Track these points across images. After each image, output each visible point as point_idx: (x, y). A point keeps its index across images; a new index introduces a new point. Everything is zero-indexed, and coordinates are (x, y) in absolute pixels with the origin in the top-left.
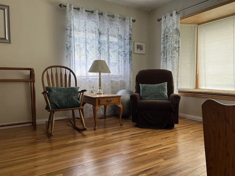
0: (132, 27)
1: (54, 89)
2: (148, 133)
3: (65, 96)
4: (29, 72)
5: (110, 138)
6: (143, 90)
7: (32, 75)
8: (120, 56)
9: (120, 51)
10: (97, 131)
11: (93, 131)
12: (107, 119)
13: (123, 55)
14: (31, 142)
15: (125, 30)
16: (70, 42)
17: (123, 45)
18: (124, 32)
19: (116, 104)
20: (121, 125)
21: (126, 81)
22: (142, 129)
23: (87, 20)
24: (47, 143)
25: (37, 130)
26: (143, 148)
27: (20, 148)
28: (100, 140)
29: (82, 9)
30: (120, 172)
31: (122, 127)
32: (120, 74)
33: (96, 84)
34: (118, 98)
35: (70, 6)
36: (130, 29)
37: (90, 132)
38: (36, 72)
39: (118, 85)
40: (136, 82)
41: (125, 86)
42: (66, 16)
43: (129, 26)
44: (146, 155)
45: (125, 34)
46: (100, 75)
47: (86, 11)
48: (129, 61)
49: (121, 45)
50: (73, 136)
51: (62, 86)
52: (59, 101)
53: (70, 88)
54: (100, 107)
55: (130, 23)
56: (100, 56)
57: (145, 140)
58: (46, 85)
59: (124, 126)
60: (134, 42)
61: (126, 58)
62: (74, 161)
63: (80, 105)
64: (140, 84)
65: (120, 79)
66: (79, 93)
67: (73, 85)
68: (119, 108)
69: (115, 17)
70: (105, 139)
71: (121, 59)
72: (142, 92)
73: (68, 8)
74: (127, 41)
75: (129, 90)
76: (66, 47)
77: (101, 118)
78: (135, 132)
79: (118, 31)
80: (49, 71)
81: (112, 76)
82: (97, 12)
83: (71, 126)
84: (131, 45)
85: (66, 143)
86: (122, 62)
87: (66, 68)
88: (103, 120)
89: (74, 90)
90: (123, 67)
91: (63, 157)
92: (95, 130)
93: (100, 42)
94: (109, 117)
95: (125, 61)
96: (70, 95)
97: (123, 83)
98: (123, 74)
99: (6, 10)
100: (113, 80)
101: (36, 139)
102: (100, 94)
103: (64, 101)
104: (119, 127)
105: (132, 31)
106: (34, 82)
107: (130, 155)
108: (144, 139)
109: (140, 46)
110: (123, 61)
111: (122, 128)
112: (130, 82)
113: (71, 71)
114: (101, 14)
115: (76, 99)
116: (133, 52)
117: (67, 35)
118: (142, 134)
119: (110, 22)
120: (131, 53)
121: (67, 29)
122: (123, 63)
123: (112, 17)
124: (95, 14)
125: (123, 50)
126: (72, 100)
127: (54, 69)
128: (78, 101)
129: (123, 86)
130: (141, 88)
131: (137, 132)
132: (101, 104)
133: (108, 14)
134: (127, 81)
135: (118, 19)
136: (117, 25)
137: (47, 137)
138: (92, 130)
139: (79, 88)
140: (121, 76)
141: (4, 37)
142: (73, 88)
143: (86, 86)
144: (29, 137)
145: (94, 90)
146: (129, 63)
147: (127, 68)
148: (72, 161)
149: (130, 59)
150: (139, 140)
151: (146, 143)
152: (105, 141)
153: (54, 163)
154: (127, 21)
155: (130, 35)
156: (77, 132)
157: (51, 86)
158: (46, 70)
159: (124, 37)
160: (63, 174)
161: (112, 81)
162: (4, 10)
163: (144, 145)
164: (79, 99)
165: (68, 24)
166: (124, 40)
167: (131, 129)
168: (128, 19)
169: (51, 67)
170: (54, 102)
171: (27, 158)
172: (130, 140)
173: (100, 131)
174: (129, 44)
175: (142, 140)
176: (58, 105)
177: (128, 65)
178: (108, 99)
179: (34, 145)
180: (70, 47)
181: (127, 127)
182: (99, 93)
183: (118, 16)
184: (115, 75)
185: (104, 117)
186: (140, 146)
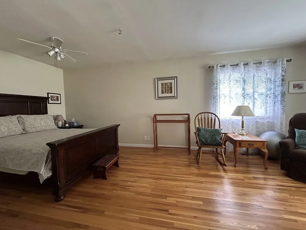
0: (286, 68)
1: (203, 130)
2: (303, 190)
3: (210, 136)
4: (187, 116)
5: (251, 181)
6: (299, 137)
7: (189, 119)
8: (268, 98)
9: (268, 94)
10: (237, 168)
11: (233, 168)
12: (250, 157)
13: (272, 97)
14: (186, 164)
15: (276, 73)
16: (216, 93)
17: (272, 87)
18: (274, 75)
19: (260, 148)
20: (266, 169)
21: (276, 121)
22: (295, 182)
23: (231, 72)
24: (196, 168)
25: (191, 154)
26: (293, 209)
27: (179, 167)
28: (239, 180)
29: (227, 65)
30: (255, 227)
31: (266, 171)
32: (268, 115)
33: (239, 125)
34: (262, 143)
35: (217, 65)
36: (282, 71)
37: (230, 168)
38: (191, 117)
39: (264, 125)
40: (289, 126)
41: (274, 127)
42: (214, 74)
43: (282, 67)
44: (296, 221)
45: (275, 76)
46: (243, 118)
47: (231, 65)
48: (281, 102)
49: (270, 87)
50: (215, 167)
51: (208, 127)
52: (205, 138)
53: (214, 130)
54: (241, 148)
55: (283, 64)
56: (244, 100)
57: (297, 199)
58: (197, 126)
59: (269, 171)
60: (289, 82)
61: (276, 99)
62: (213, 194)
63: (222, 144)
64: (296, 130)
65: (268, 120)
66: (222, 134)
67: (217, 127)
68: (264, 153)
69: (262, 63)
70: (244, 180)
71: (270, 101)
72: (299, 139)
73: (215, 68)
74: (279, 83)
75: (280, 132)
76: (213, 97)
77: (243, 154)
78: (283, 182)
79: (267, 75)
80: (200, 116)
81: (257, 117)
82: (242, 64)
83: (215, 157)
84: (284, 86)
85: (209, 174)
86: (270, 103)
87: (212, 113)
88: (245, 157)
89: (218, 132)
90: (272, 108)
91: (205, 186)
92: (235, 167)
93: (244, 88)
94: (252, 154)
95: (275, 103)
96: (214, 135)
97: (271, 123)
98: (271, 114)
99: (175, 79)
100: (259, 121)
101: (190, 163)
102: (243, 135)
103: (209, 140)
104: (263, 170)
105: (285, 72)
106: (190, 123)
107: (271, 211)
108: (296, 197)
109: (299, 84)
110: (272, 102)
111: (266, 173)
112: (281, 124)
113: (216, 115)
114: (246, 64)
115: (218, 139)
116: (286, 93)
117: (214, 88)
118: (293, 188)
119: (257, 68)
120: (283, 94)
121: (214, 84)
122: (271, 105)
123: (259, 64)
124: (239, 66)
125: (272, 91)
126: (216, 139)
127: (203, 115)
128: (220, 140)
129: (272, 127)
130: (296, 134)
131: (287, 184)
132: (241, 146)
133: (254, 62)
134: (278, 123)
135: (266, 64)
136: (265, 70)
137: (196, 162)
138: (232, 166)
139: (222, 129)
140: (269, 117)
141: (174, 95)
142: (216, 130)
143: (229, 126)
144: (185, 160)
145: (236, 131)
146: (281, 104)
147: (278, 110)
148: (211, 193)
149: (283, 101)
150: (287, 195)
151: (298, 204)
152: (244, 183)
153: (198, 189)
154: (279, 63)
155: (283, 76)
156: (219, 164)
157: (201, 127)
158: (198, 115)
159: (274, 79)
160: (203, 203)
161: (257, 122)
162: (174, 79)
163: (295, 206)
164: (221, 139)
165: (215, 79)
166: (275, 83)
167: (279, 177)
168: (280, 61)
169: (201, 113)
170: (202, 139)
171: (183, 177)
172: (274, 192)
173: (240, 169)
174: (281, 85)
175: (292, 197)
176: (204, 142)
177: (279, 106)
178: (249, 143)
179: (188, 168)
180: (216, 96)
181: (273, 172)
182: (241, 133)
183: (267, 61)
184: (261, 116)
185: (246, 153)
186: (288, 204)
